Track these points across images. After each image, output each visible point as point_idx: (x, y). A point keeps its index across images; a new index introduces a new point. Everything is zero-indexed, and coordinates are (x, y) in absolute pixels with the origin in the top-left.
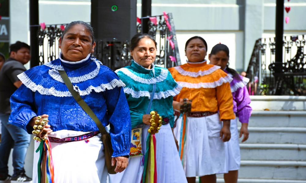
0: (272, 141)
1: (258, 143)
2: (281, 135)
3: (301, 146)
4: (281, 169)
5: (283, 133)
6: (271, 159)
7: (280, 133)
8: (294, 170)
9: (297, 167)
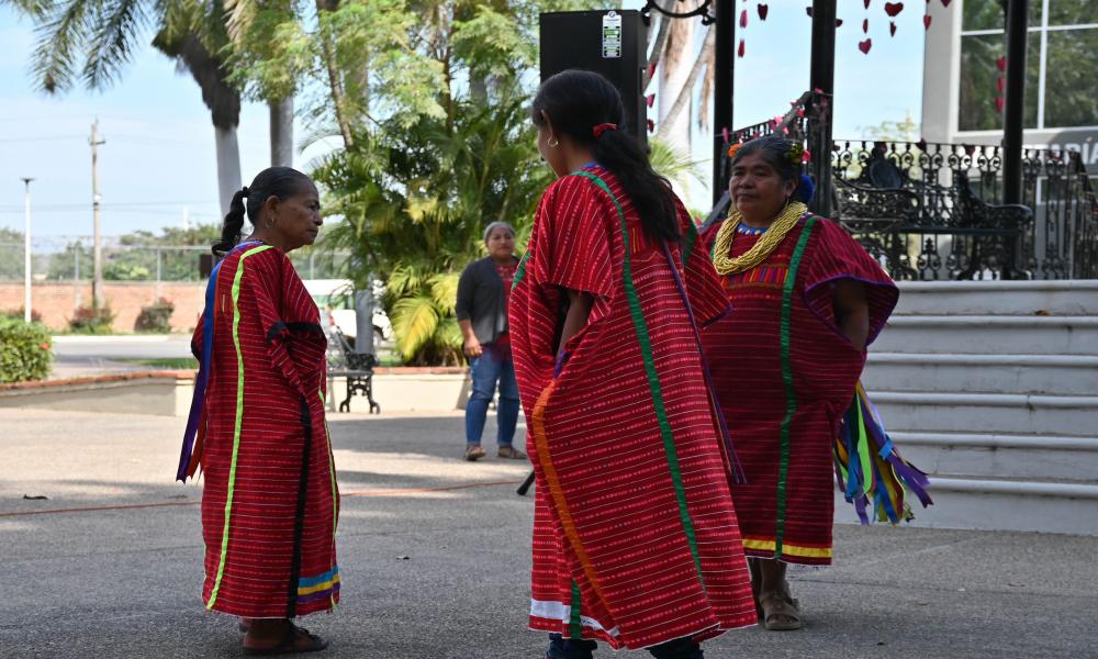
0: (998, 387)
1: (964, 391)
2: (1019, 373)
3: (1034, 399)
4: (954, 453)
5: (1023, 369)
6: (965, 428)
7: (1017, 369)
8: (987, 454)
9: (993, 447)
